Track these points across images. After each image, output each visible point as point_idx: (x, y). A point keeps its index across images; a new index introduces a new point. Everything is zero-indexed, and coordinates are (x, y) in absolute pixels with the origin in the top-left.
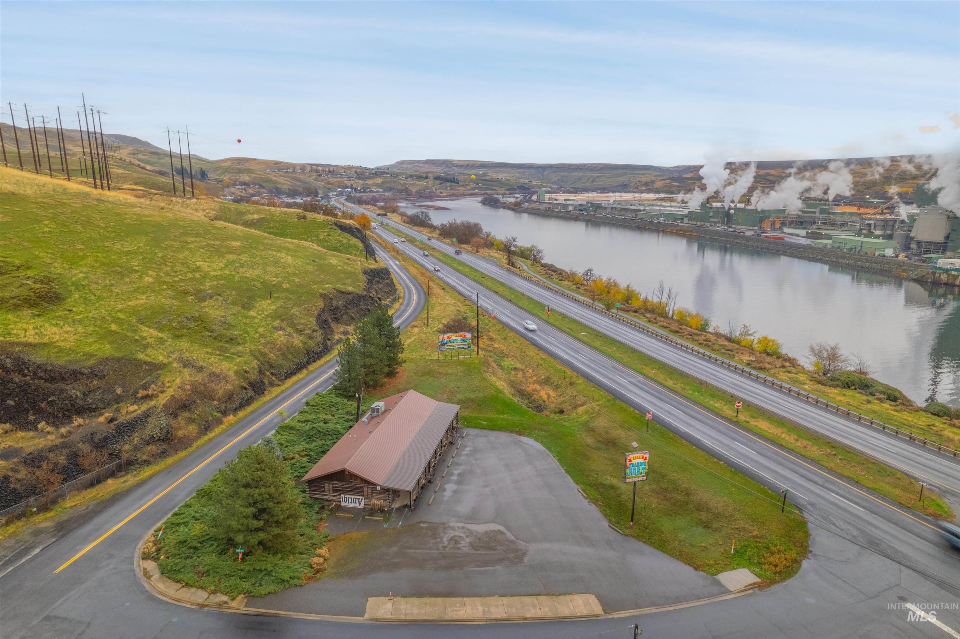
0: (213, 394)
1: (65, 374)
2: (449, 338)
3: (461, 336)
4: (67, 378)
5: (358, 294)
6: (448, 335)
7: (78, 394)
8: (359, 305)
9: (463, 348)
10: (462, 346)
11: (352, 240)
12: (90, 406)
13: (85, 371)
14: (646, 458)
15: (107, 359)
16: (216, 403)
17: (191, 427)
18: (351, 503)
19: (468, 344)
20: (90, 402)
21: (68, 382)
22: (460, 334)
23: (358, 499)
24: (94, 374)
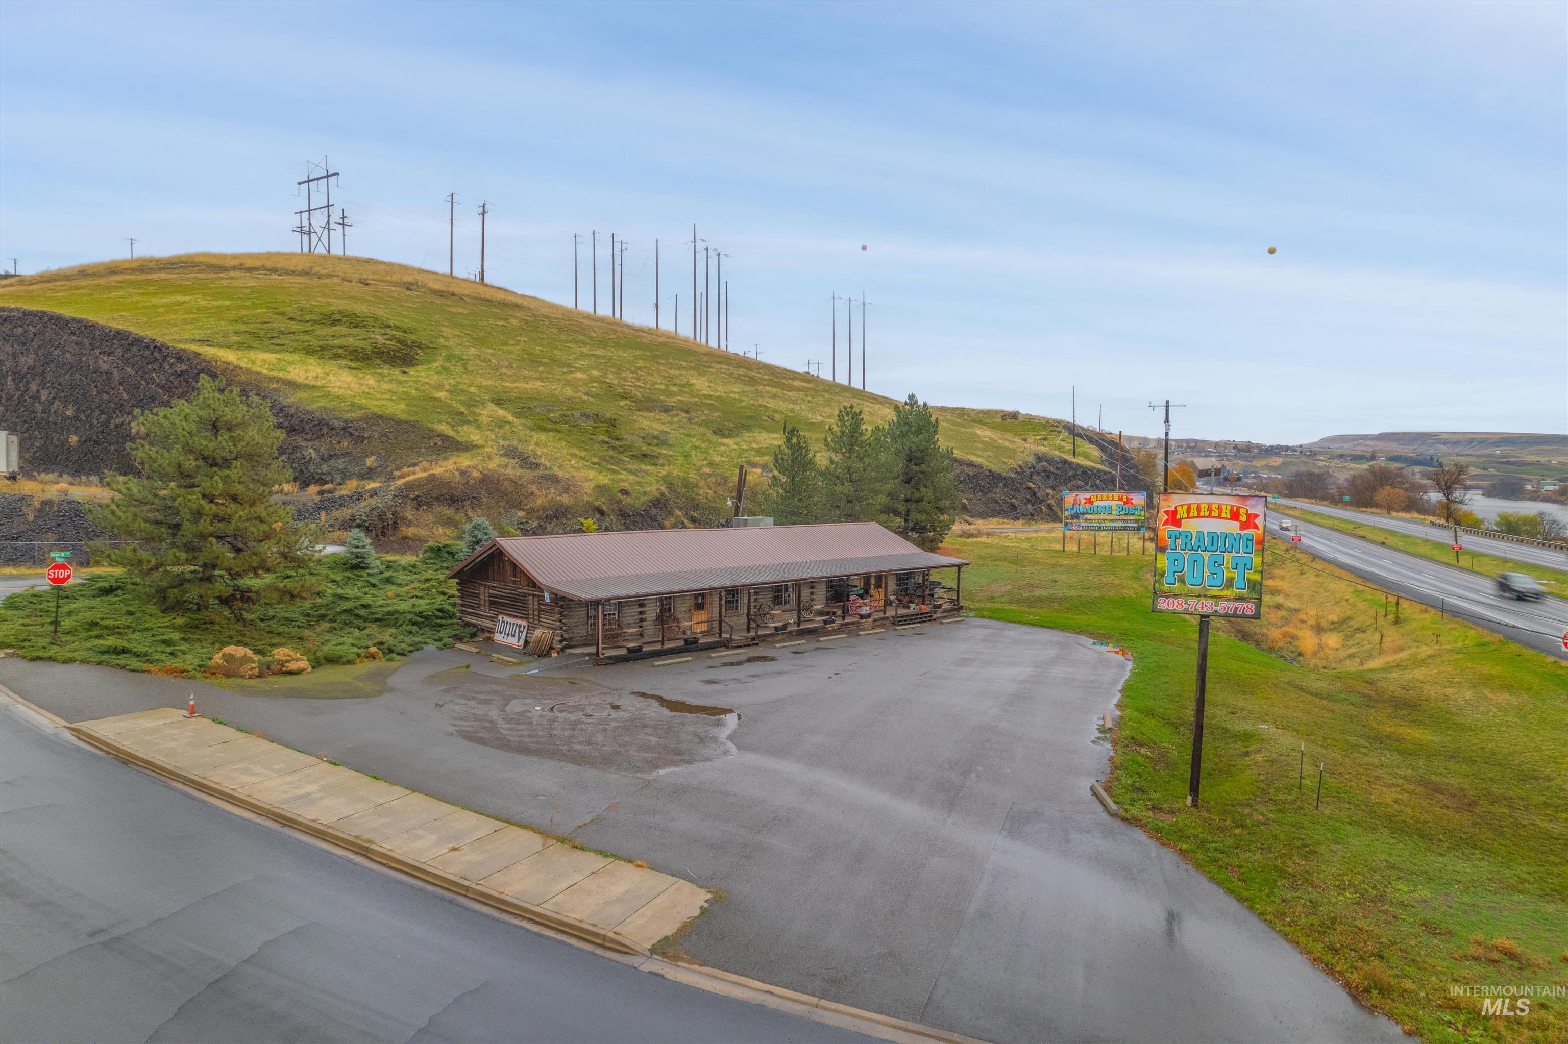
0: (525, 501)
1: (307, 423)
2: (1089, 501)
3: (1121, 499)
4: (308, 430)
6: (1088, 495)
7: (313, 455)
9: (1125, 529)
12: (323, 477)
13: (336, 423)
14: (1251, 517)
15: (381, 417)
16: (521, 514)
18: (508, 635)
19: (1136, 521)
20: (324, 471)
21: (309, 437)
22: (1116, 495)
24: (347, 430)
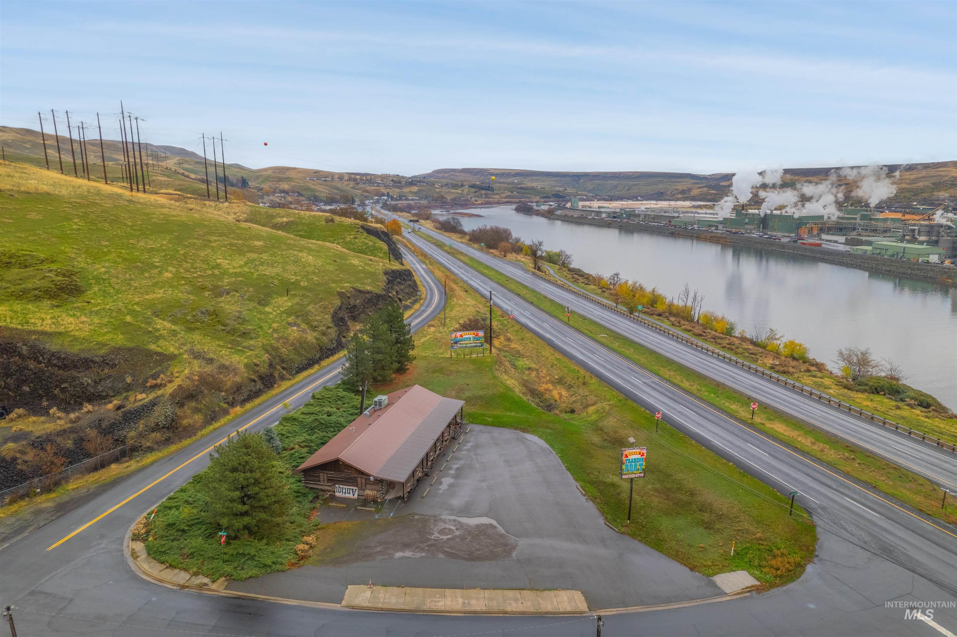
0: (221, 386)
1: (78, 362)
2: (461, 336)
3: (474, 334)
4: (79, 366)
5: (376, 294)
6: (461, 333)
7: (90, 381)
8: (377, 304)
9: (476, 346)
10: (474, 345)
11: (378, 243)
12: (101, 394)
13: (97, 359)
14: (643, 453)
15: (119, 349)
16: (223, 394)
17: (197, 417)
18: (345, 493)
19: (480, 343)
20: (100, 390)
21: (81, 370)
22: (472, 332)
23: (353, 489)
24: (105, 362)
